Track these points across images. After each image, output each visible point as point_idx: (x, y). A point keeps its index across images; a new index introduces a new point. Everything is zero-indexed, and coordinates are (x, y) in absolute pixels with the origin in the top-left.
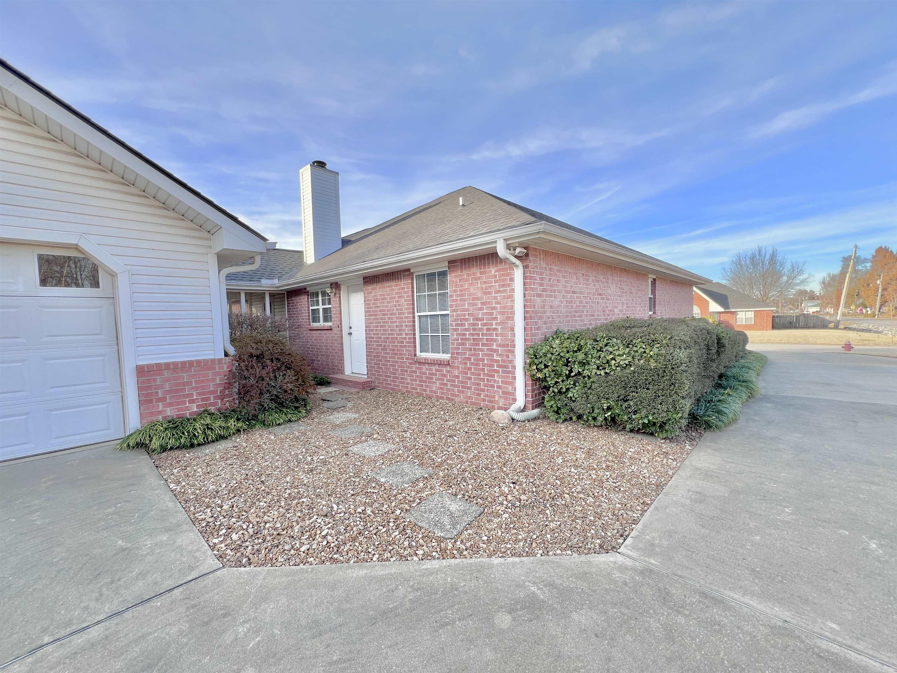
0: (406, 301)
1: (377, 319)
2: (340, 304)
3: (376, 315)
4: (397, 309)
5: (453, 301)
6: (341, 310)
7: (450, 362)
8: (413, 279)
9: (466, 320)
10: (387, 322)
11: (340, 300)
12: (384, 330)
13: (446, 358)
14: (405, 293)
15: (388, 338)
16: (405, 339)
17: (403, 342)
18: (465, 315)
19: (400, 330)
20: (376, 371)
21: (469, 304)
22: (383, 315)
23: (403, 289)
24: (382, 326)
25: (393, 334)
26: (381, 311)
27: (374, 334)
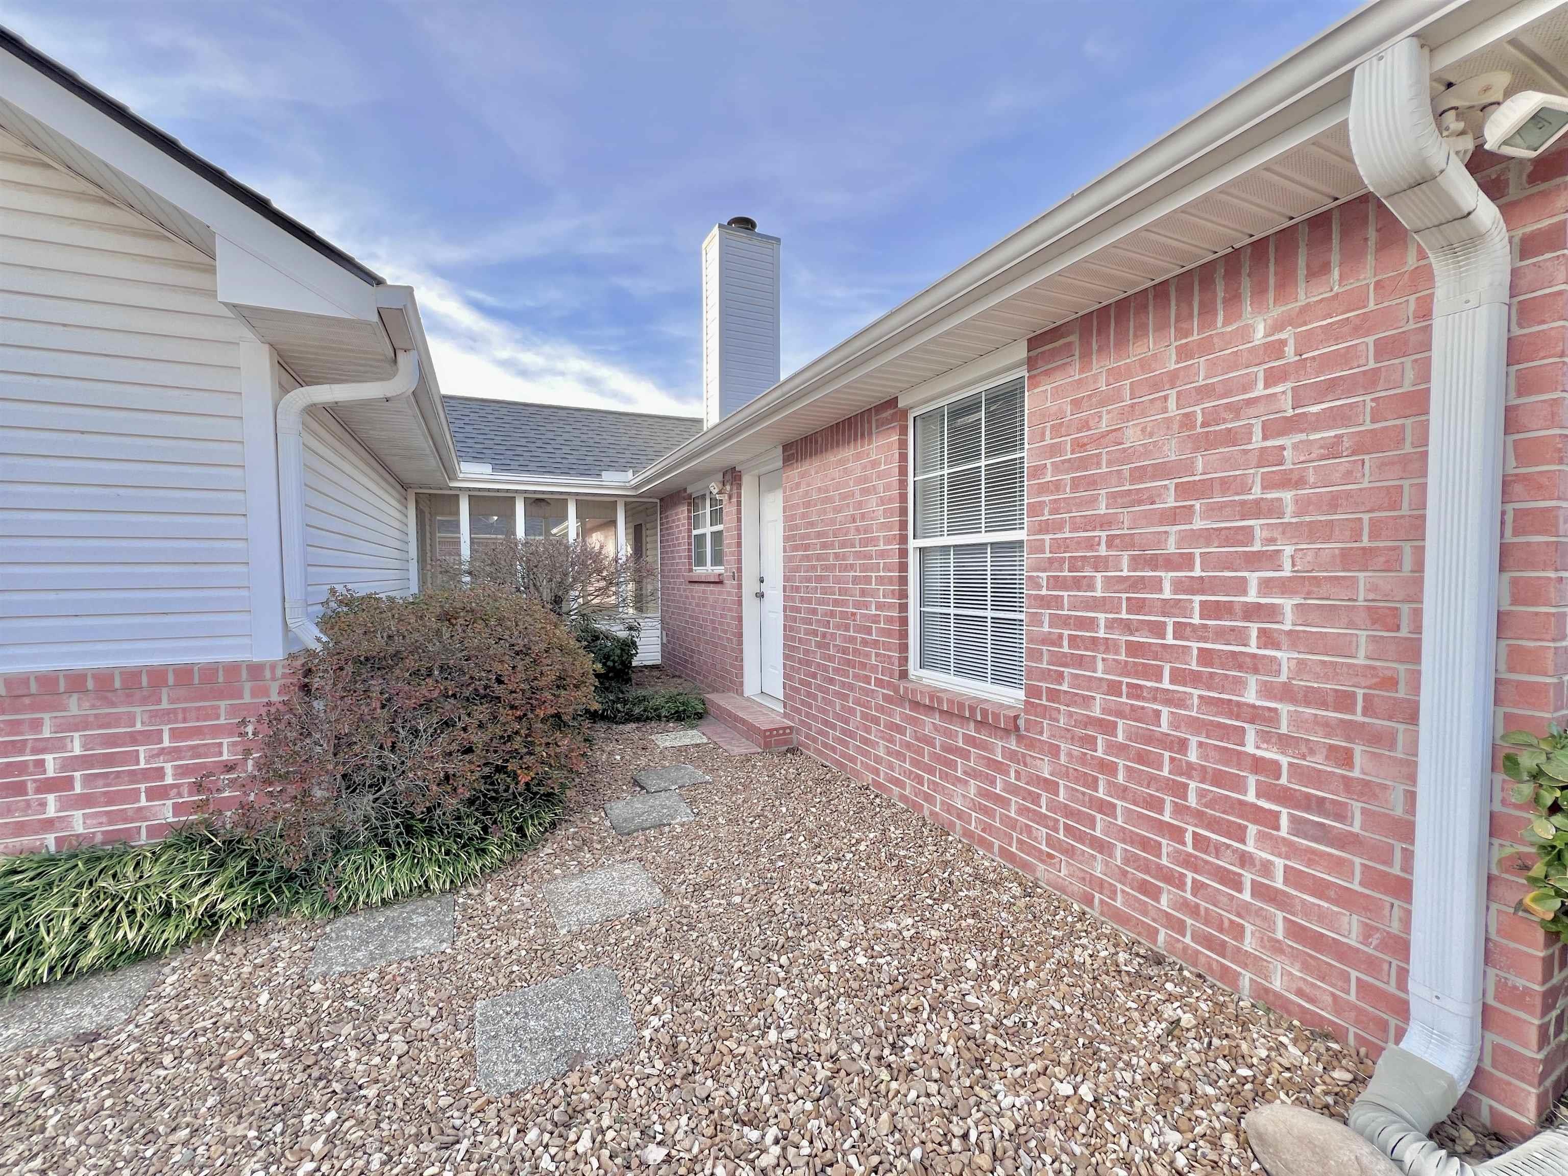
0: (882, 502)
1: (808, 558)
2: (739, 520)
3: (807, 547)
4: (858, 530)
5: (1043, 489)
6: (739, 536)
7: (1021, 723)
8: (904, 431)
9: (1099, 564)
10: (831, 568)
11: (739, 512)
12: (825, 591)
13: (1007, 701)
14: (880, 476)
15: (832, 614)
16: (875, 619)
17: (869, 631)
18: (1091, 544)
19: (863, 593)
20: (803, 703)
21: (1112, 496)
22: (824, 546)
23: (875, 464)
24: (820, 579)
25: (844, 603)
26: (819, 535)
27: (802, 600)
